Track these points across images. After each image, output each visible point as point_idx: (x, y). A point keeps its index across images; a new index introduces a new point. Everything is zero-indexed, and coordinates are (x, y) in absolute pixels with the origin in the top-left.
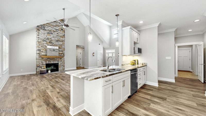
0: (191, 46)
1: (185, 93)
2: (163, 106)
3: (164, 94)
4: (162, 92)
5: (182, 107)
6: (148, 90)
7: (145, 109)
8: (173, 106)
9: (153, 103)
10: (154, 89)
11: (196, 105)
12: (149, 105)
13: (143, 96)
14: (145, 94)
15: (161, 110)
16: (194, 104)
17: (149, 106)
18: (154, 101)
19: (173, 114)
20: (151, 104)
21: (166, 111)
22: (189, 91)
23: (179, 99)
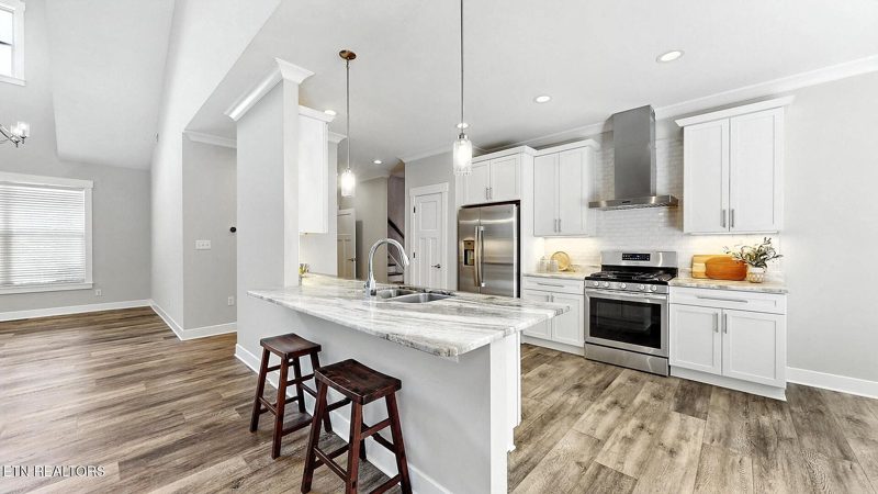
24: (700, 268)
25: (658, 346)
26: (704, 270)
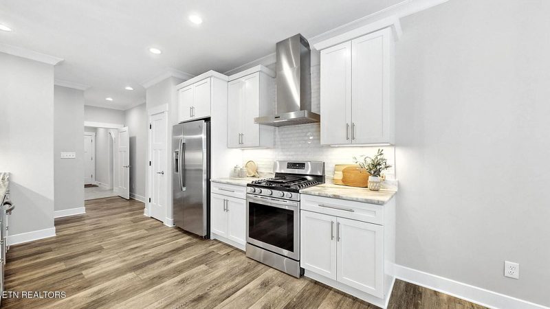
0: (95, 129)
1: (120, 224)
2: (109, 260)
3: (86, 242)
4: (80, 241)
5: (134, 244)
6: (37, 256)
7: (80, 289)
8: (122, 250)
9: (86, 268)
10: (53, 246)
11: (146, 232)
12: (81, 276)
13: (42, 274)
14: (42, 267)
15: (112, 268)
16: (143, 232)
17: (83, 277)
18: (84, 264)
19: (134, 258)
20: (84, 272)
21: (121, 262)
22: (123, 219)
23: (121, 236)
24: (339, 176)
25: (291, 249)
26: (341, 178)
